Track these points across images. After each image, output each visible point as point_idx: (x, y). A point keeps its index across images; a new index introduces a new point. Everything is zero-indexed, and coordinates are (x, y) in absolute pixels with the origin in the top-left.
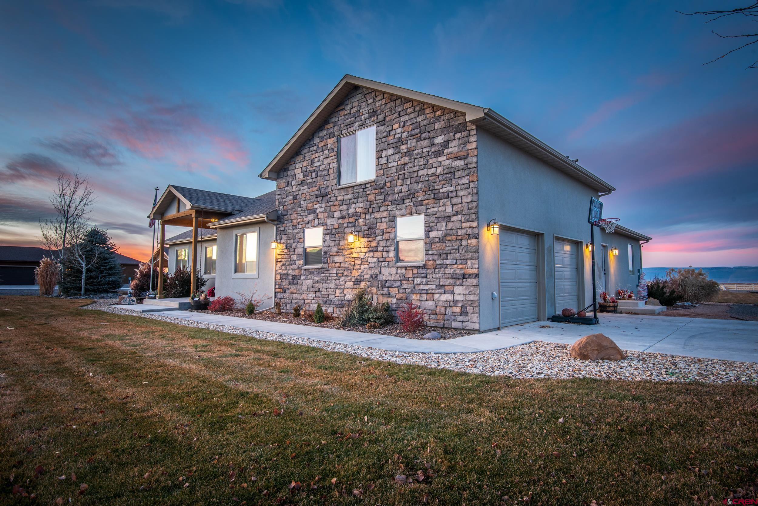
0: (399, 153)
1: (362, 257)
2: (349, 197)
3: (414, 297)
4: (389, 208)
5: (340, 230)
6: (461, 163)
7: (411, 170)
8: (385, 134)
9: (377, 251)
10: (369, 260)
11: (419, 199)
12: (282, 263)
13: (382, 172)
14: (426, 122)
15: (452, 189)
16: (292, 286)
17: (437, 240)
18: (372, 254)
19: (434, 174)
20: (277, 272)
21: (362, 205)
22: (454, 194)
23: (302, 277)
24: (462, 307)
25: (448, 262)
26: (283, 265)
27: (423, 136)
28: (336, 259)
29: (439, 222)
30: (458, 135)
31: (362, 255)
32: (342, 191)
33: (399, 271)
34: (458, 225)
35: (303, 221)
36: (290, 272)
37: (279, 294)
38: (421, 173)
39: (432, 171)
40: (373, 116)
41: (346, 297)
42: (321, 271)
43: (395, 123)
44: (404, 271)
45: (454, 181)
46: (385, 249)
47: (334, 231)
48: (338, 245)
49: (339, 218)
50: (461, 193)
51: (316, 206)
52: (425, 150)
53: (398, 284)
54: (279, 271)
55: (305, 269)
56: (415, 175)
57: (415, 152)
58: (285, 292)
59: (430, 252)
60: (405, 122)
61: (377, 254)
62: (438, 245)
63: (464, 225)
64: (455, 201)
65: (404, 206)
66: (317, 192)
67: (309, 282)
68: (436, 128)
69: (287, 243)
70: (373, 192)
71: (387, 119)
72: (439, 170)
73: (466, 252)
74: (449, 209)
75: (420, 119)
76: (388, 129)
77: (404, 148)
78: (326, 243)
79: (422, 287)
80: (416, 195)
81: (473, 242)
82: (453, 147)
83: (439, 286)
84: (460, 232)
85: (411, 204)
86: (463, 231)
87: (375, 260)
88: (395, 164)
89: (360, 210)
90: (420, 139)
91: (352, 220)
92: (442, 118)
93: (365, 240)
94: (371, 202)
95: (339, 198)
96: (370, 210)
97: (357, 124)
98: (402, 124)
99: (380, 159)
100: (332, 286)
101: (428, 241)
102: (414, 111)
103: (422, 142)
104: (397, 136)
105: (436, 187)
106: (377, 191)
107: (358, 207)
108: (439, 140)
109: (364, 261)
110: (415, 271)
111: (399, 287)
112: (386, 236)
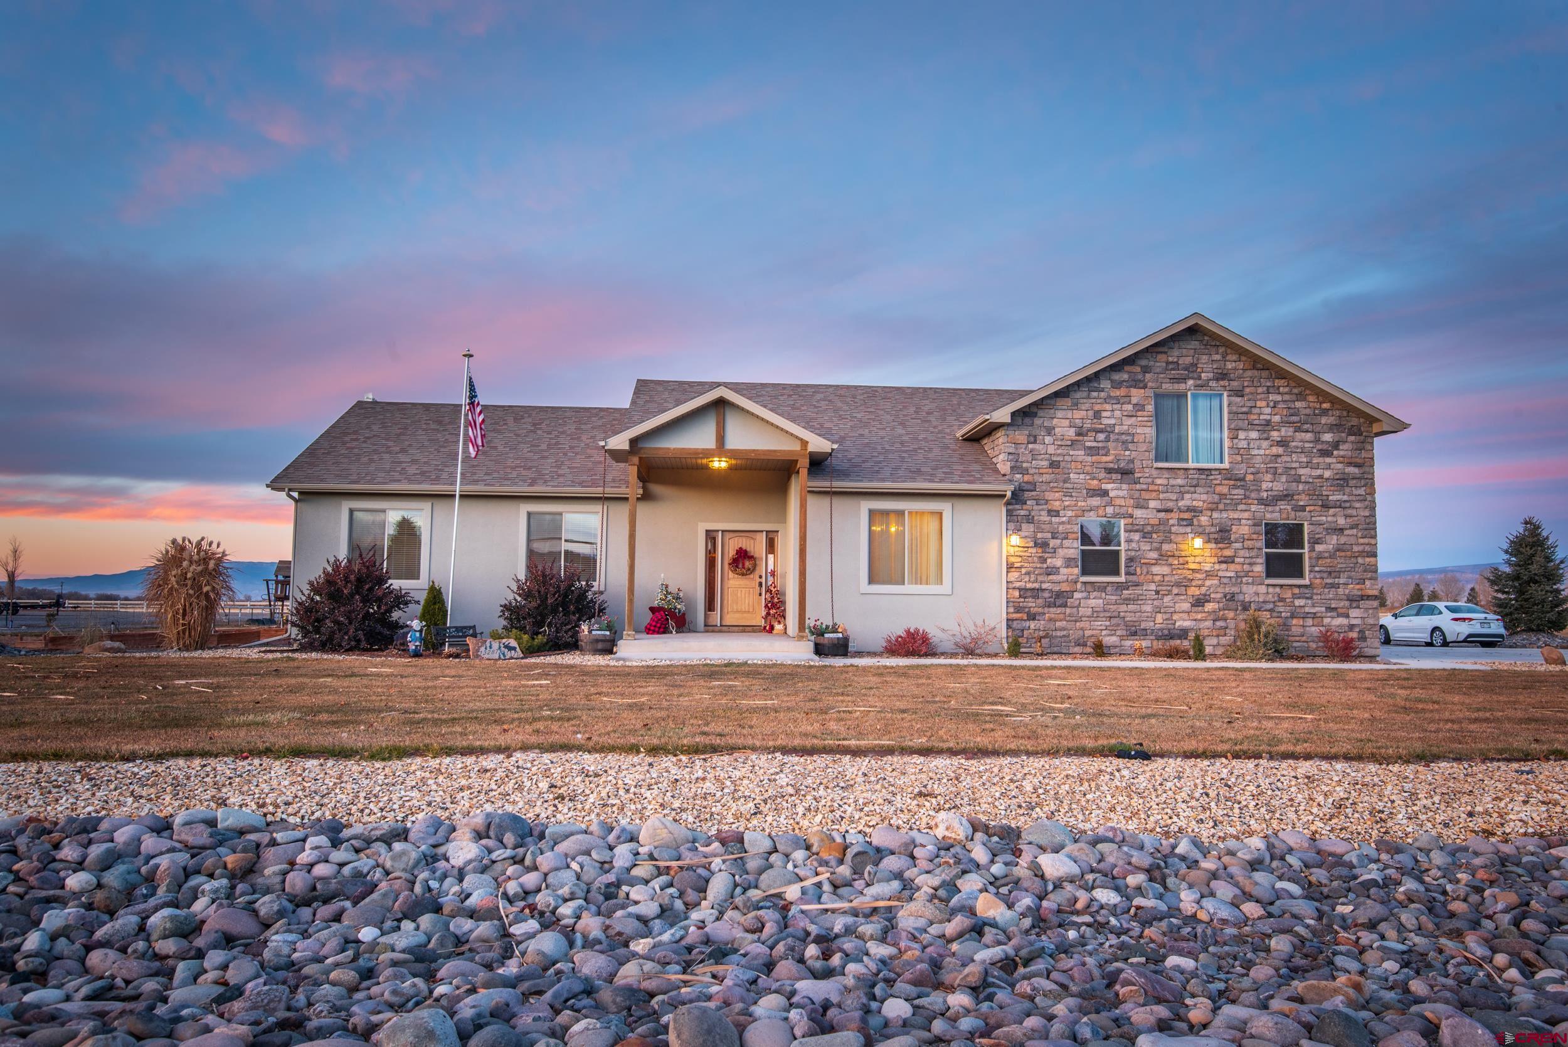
0: (1267, 439)
1: (1207, 569)
2: (1180, 481)
3: (1294, 621)
4: (1253, 508)
5: (1162, 528)
6: (1355, 470)
7: (1288, 465)
8: (1244, 409)
9: (1233, 562)
10: (1220, 574)
11: (1301, 503)
12: (1024, 571)
13: (1239, 458)
14: (1308, 411)
15: (1345, 498)
16: (1052, 610)
17: (1327, 555)
18: (1224, 566)
19: (1321, 477)
20: (1011, 586)
21: (1204, 497)
22: (1348, 505)
23: (1077, 595)
24: (1359, 632)
25: (1342, 581)
26: (1028, 573)
27: (1306, 427)
28: (1156, 569)
29: (1328, 534)
30: (1352, 438)
31: (1207, 567)
32: (1164, 472)
33: (1271, 590)
34: (1352, 540)
35: (1076, 505)
36: (1044, 586)
37: (1015, 623)
38: (1302, 471)
39: (1319, 472)
40: (1223, 379)
41: (1178, 624)
42: (1121, 587)
43: (1261, 400)
44: (1278, 590)
45: (1347, 490)
46: (1247, 561)
47: (1149, 528)
48: (1159, 549)
49: (1159, 511)
50: (1358, 505)
51: (1109, 486)
52: (1307, 445)
53: (1271, 606)
54: (1018, 585)
55: (1085, 583)
56: (1293, 472)
57: (1294, 444)
58: (1034, 619)
59: (1317, 569)
60: (1276, 403)
61: (1232, 567)
62: (1328, 560)
63: (1361, 541)
64: (1349, 512)
65: (1277, 508)
66: (1111, 465)
67: (1095, 602)
68: (1323, 422)
69: (1035, 537)
70: (1226, 482)
71: (1247, 390)
72: (1327, 474)
73: (1365, 571)
74: (1341, 521)
75: (1298, 404)
76: (1249, 404)
77: (1275, 434)
78: (1134, 545)
79: (1307, 610)
80: (1295, 497)
81: (1372, 559)
82: (1345, 450)
83: (1330, 609)
84: (1356, 548)
85: (1289, 507)
86: (1360, 548)
87: (1232, 574)
88: (1262, 452)
89: (1201, 504)
90: (1298, 430)
91: (1186, 516)
92: (1330, 413)
93: (1213, 546)
94: (1222, 496)
95: (1159, 481)
96: (1221, 506)
97: (1191, 382)
98: (1272, 404)
99: (1235, 441)
100: (1148, 608)
101: (1314, 555)
102: (1290, 393)
103: (1303, 434)
104: (1262, 417)
105: (1324, 493)
106: (1232, 482)
107: (1199, 499)
108: (1328, 437)
109: (1209, 575)
110: (1296, 591)
111: (1271, 610)
112: (1248, 544)
